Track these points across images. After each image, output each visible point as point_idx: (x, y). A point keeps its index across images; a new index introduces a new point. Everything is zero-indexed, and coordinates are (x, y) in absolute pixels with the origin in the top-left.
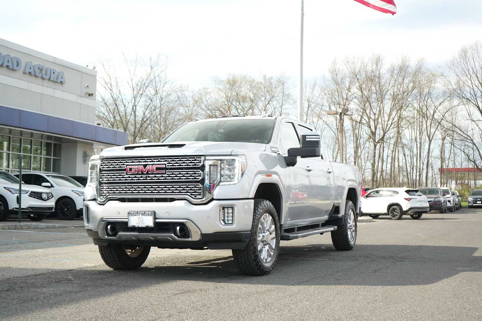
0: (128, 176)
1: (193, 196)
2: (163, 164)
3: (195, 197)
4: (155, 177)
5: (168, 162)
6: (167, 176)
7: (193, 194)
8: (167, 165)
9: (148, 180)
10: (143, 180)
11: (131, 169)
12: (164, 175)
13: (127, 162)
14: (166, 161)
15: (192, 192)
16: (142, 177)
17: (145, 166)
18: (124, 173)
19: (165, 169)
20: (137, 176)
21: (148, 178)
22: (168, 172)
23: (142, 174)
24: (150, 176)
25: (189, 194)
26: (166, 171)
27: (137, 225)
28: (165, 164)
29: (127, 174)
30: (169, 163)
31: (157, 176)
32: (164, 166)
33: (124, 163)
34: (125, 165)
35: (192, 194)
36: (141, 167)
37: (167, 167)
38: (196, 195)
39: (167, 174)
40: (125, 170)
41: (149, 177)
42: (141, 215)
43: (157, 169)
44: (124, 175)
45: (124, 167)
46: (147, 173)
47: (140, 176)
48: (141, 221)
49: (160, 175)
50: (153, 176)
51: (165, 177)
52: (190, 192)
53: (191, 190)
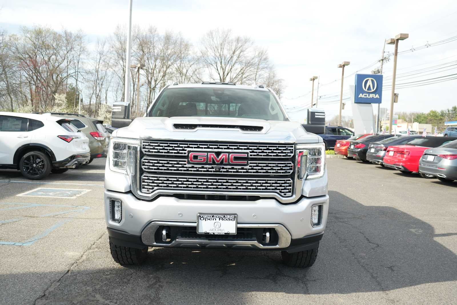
0: (190, 166)
1: (282, 194)
2: (243, 152)
3: (284, 194)
4: (233, 168)
5: (251, 151)
6: (250, 168)
7: (283, 191)
8: (250, 154)
9: (221, 172)
10: (214, 171)
11: (196, 157)
12: (245, 167)
13: (188, 147)
14: (248, 149)
15: (282, 189)
16: (212, 168)
17: (218, 154)
18: (185, 161)
19: (247, 159)
20: (205, 166)
21: (221, 170)
22: (250, 163)
23: (214, 163)
24: (225, 167)
25: (278, 191)
26: (248, 162)
27: (211, 232)
28: (247, 153)
29: (189, 163)
30: (253, 152)
31: (235, 167)
32: (246, 155)
33: (185, 149)
34: (186, 150)
35: (281, 192)
36: (213, 155)
37: (250, 157)
38: (286, 192)
39: (250, 166)
40: (187, 157)
41: (223, 168)
42: (218, 219)
43: (236, 158)
44: (185, 164)
45: (185, 153)
46: (222, 163)
47: (210, 166)
48: (217, 227)
49: (240, 167)
50: (230, 167)
51: (246, 169)
52: (279, 189)
53: (281, 186)
